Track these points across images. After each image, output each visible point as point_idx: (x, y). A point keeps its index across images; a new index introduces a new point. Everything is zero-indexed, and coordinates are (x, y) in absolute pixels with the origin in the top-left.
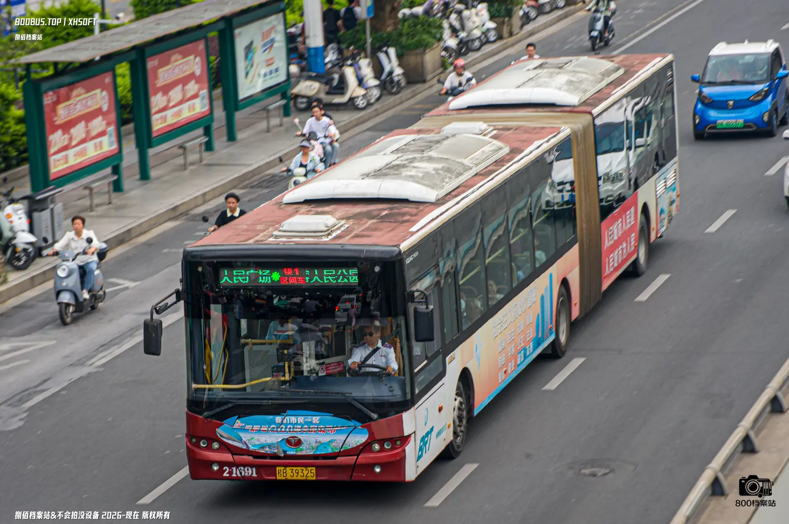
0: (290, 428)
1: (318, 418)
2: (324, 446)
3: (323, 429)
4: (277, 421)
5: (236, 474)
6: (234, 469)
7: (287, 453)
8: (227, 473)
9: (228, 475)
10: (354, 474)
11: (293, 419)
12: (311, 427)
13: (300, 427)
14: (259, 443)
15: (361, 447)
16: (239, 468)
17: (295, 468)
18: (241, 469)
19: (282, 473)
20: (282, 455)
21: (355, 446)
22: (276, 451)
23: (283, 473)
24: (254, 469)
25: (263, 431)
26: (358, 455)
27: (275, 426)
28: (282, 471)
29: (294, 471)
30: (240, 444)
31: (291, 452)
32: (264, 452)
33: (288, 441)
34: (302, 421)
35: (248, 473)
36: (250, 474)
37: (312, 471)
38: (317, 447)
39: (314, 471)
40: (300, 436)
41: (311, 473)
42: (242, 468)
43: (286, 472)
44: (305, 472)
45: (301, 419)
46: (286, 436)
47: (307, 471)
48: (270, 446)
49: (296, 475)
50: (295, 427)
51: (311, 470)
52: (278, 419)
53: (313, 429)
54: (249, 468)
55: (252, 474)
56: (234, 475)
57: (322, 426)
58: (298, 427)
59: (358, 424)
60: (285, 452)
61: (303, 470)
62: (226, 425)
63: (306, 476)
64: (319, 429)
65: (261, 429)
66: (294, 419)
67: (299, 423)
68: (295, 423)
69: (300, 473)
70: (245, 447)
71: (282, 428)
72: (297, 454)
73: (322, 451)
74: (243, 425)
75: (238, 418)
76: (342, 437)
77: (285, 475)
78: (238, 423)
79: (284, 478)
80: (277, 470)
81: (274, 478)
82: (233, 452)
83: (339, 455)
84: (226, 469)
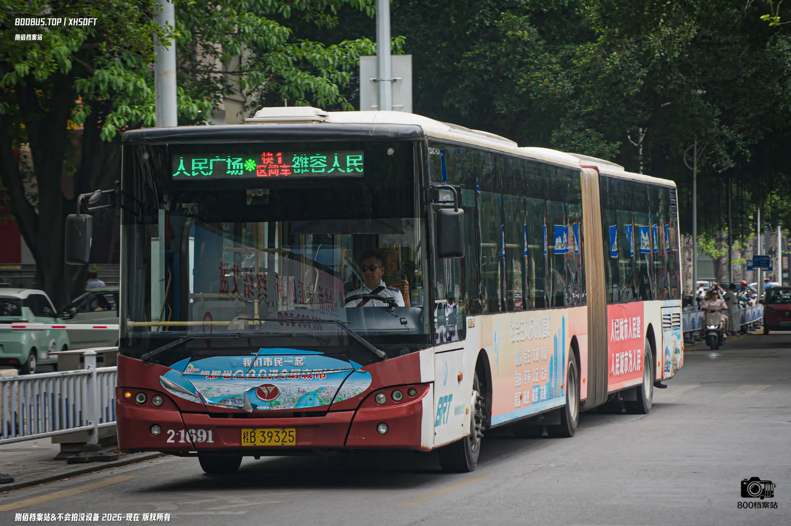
0: (263, 373)
1: (302, 358)
2: (308, 397)
3: (309, 373)
4: (245, 364)
5: (185, 439)
6: (183, 432)
7: (258, 408)
8: (172, 439)
9: (173, 441)
10: (349, 437)
11: (268, 360)
12: (292, 371)
13: (277, 371)
14: (218, 395)
15: (362, 398)
16: (190, 431)
17: (267, 430)
18: (192, 433)
19: (249, 438)
20: (251, 411)
21: (352, 396)
22: (242, 405)
23: (251, 436)
24: (210, 432)
25: (225, 377)
26: (356, 410)
27: (241, 371)
28: (249, 435)
29: (265, 435)
30: (192, 397)
31: (263, 407)
32: (225, 407)
33: (260, 392)
34: (279, 363)
35: (202, 438)
36: (204, 439)
37: (291, 434)
38: (300, 399)
39: (294, 434)
40: (276, 384)
41: (290, 436)
42: (194, 431)
43: (254, 436)
44: (282, 436)
45: (278, 360)
46: (257, 384)
47: (284, 433)
48: (233, 398)
49: (268, 439)
50: (271, 371)
51: (290, 432)
52: (247, 360)
53: (295, 374)
54: (203, 431)
55: (207, 439)
56: (182, 441)
57: (307, 370)
58: (274, 371)
59: (358, 367)
60: (254, 406)
61: (278, 432)
62: (174, 372)
63: (282, 441)
64: (304, 374)
65: (223, 375)
67: (276, 365)
68: (270, 366)
69: (274, 437)
70: (198, 401)
71: (252, 373)
72: (271, 409)
73: (306, 404)
74: (198, 370)
75: (191, 361)
76: (334, 384)
77: (253, 439)
78: (191, 368)
79: (252, 444)
80: (243, 433)
81: (237, 444)
82: (181, 409)
83: (330, 409)
84: (171, 433)
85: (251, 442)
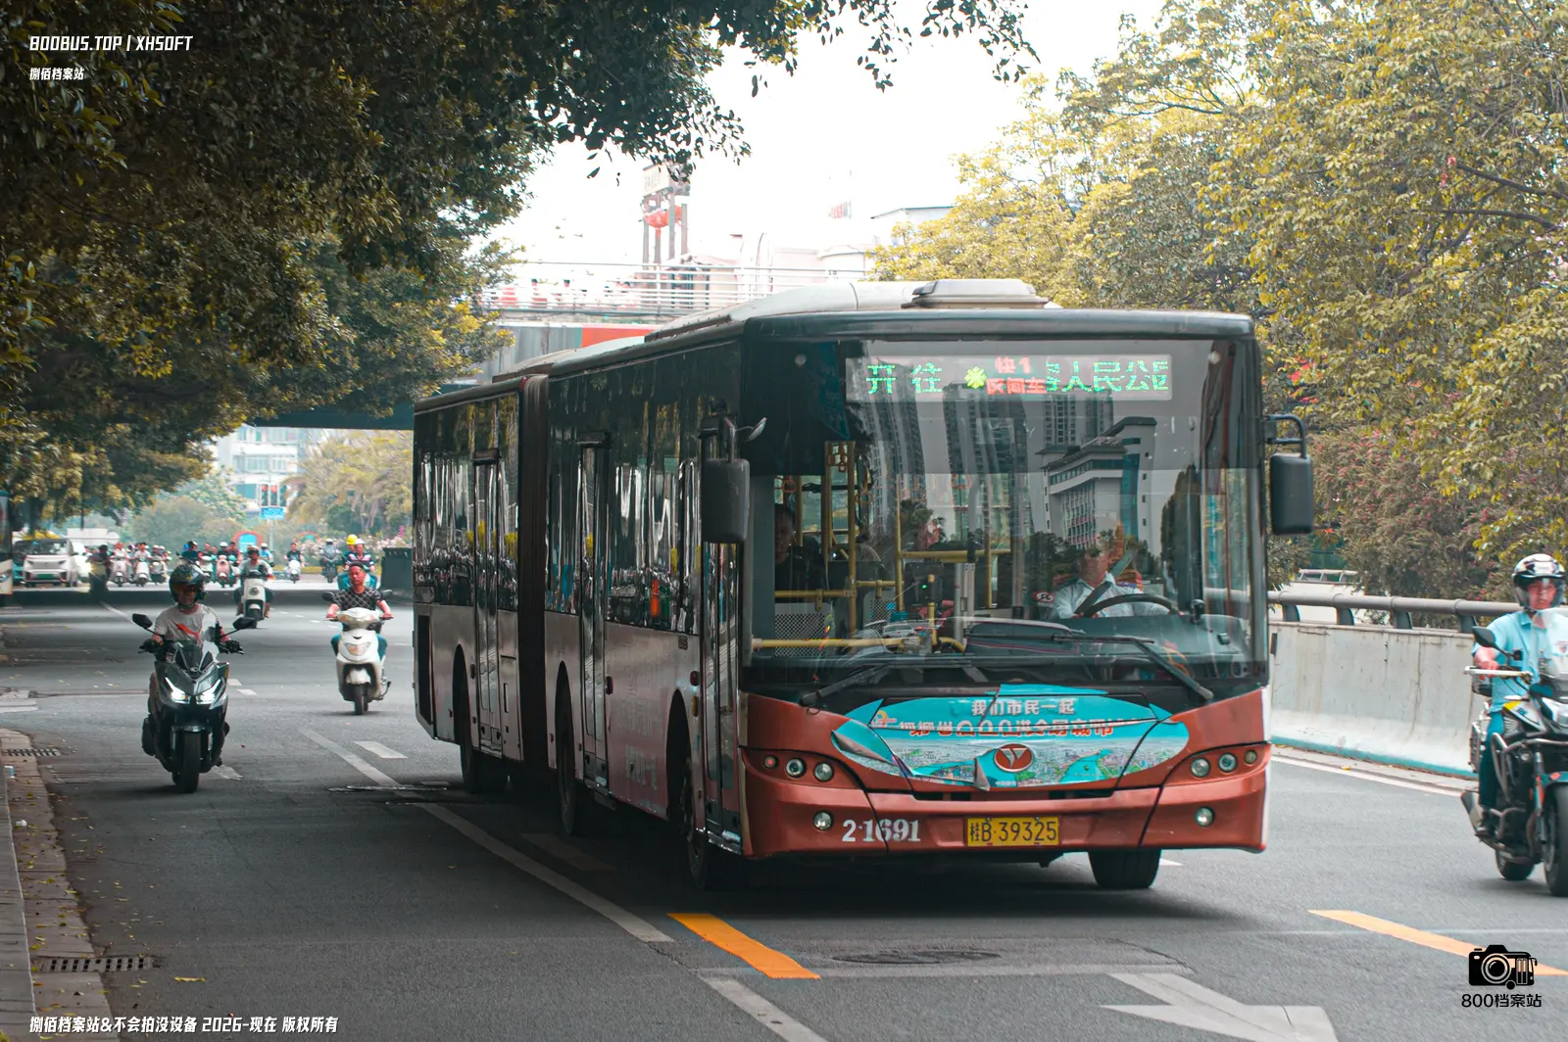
0: (1005, 725)
1: (1073, 700)
2: (1082, 764)
3: (1083, 726)
4: (975, 711)
5: (874, 836)
6: (869, 824)
7: (998, 783)
8: (851, 836)
9: (853, 840)
10: (1148, 831)
11: (1014, 704)
12: (1054, 722)
13: (1028, 722)
14: (930, 762)
15: (1170, 767)
16: (881, 822)
17: (1010, 821)
18: (884, 826)
19: (980, 833)
20: (988, 789)
21: (1156, 764)
22: (971, 780)
23: (984, 831)
24: (915, 824)
25: (941, 732)
26: (1161, 787)
27: (968, 722)
28: (980, 828)
29: (1008, 828)
30: (886, 765)
31: (1006, 782)
32: (942, 782)
33: (1000, 756)
34: (1033, 709)
35: (901, 834)
36: (905, 835)
37: (1051, 826)
38: (1067, 770)
39: (1056, 827)
40: (1031, 743)
41: (1049, 829)
42: (888, 822)
43: (988, 831)
44: (1035, 829)
45: (1031, 705)
46: (998, 743)
47: (1040, 826)
48: (956, 768)
49: (1012, 835)
50: (1018, 722)
51: (1048, 823)
52: (979, 704)
53: (1061, 727)
54: (904, 821)
55: (910, 836)
56: (869, 839)
57: (1079, 721)
58: (1023, 722)
59: (1162, 713)
60: (992, 781)
61: (1030, 823)
62: (855, 720)
63: (1037, 839)
64: (1075, 727)
65: (940, 728)
66: (1016, 702)
67: (1027, 712)
68: (1017, 715)
69: (1024, 832)
70: (895, 772)
71: (986, 725)
72: (1020, 785)
73: (1080, 777)
74: (894, 720)
75: (883, 705)
76: (1129, 744)
77: (986, 835)
78: (884, 716)
79: (984, 844)
80: (970, 825)
81: (959, 844)
82: (867, 786)
83: (1121, 785)
84: (850, 826)
85: (984, 840)
